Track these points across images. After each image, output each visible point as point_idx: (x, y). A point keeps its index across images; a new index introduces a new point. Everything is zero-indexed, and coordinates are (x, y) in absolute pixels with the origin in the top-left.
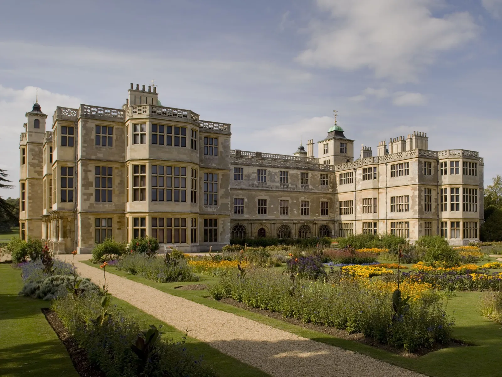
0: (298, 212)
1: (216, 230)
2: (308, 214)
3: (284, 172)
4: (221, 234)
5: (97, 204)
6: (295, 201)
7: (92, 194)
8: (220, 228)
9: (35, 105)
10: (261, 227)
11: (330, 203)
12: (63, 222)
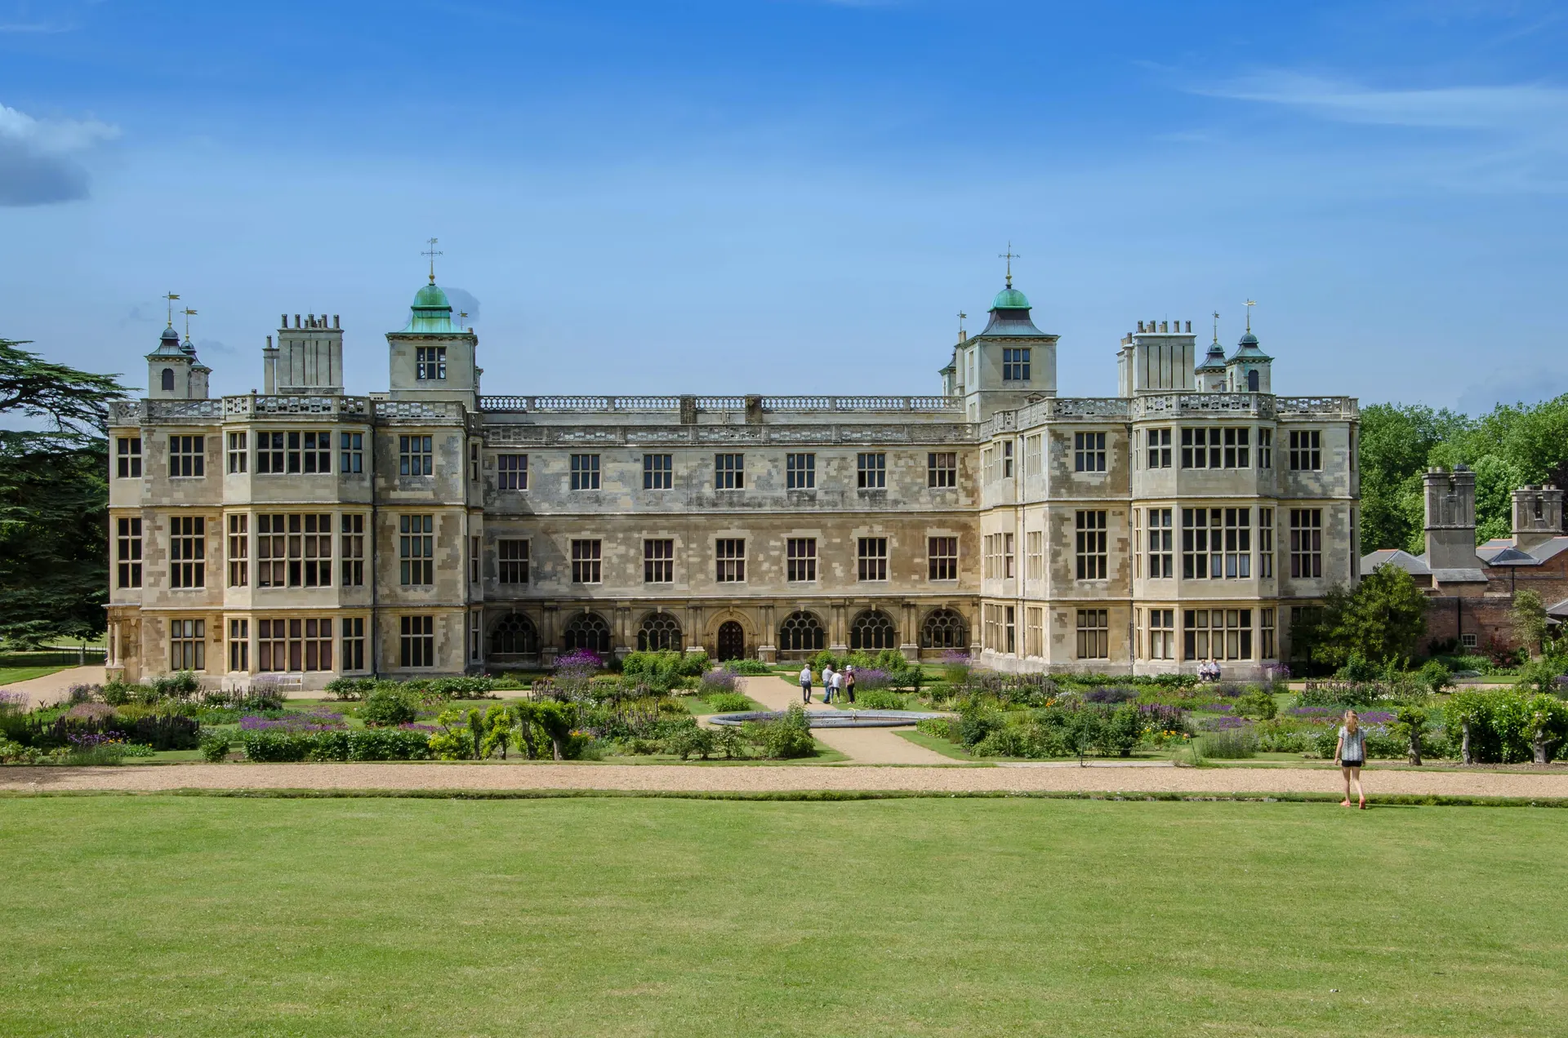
0: (848, 571)
1: (429, 642)
2: (882, 576)
3: (801, 456)
4: (441, 649)
5: (174, 592)
6: (838, 540)
7: (163, 574)
8: (438, 636)
9: (165, 334)
10: (728, 618)
11: (961, 542)
12: (122, 629)
